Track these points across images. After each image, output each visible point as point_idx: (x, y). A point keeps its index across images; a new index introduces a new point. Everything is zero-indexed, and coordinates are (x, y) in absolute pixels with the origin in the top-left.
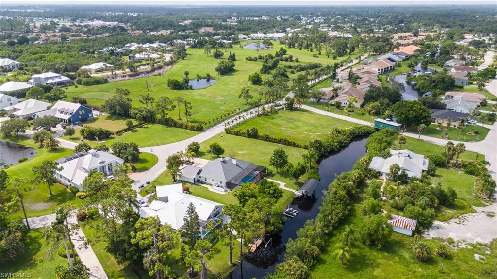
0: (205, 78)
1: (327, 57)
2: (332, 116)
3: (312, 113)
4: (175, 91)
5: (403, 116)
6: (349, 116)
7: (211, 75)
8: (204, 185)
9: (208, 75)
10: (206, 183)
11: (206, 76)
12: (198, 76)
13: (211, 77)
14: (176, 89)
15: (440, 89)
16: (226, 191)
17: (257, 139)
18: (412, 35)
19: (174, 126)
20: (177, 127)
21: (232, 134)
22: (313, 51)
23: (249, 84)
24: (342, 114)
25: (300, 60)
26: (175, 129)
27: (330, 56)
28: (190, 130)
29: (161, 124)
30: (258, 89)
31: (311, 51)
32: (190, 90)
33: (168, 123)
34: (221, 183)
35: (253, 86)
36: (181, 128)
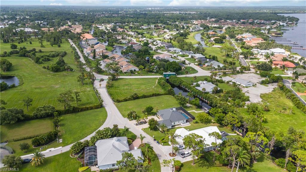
10: (175, 125)
16: (189, 124)
17: (139, 99)
19: (81, 111)
20: (84, 111)
21: (123, 101)
22: (32, 43)
23: (51, 73)
24: (140, 76)
25: (42, 50)
26: (84, 113)
27: (53, 45)
28: (95, 109)
29: (68, 113)
30: (65, 74)
31: (31, 43)
32: (15, 88)
33: (75, 111)
34: (183, 121)
35: (58, 73)
36: (86, 110)
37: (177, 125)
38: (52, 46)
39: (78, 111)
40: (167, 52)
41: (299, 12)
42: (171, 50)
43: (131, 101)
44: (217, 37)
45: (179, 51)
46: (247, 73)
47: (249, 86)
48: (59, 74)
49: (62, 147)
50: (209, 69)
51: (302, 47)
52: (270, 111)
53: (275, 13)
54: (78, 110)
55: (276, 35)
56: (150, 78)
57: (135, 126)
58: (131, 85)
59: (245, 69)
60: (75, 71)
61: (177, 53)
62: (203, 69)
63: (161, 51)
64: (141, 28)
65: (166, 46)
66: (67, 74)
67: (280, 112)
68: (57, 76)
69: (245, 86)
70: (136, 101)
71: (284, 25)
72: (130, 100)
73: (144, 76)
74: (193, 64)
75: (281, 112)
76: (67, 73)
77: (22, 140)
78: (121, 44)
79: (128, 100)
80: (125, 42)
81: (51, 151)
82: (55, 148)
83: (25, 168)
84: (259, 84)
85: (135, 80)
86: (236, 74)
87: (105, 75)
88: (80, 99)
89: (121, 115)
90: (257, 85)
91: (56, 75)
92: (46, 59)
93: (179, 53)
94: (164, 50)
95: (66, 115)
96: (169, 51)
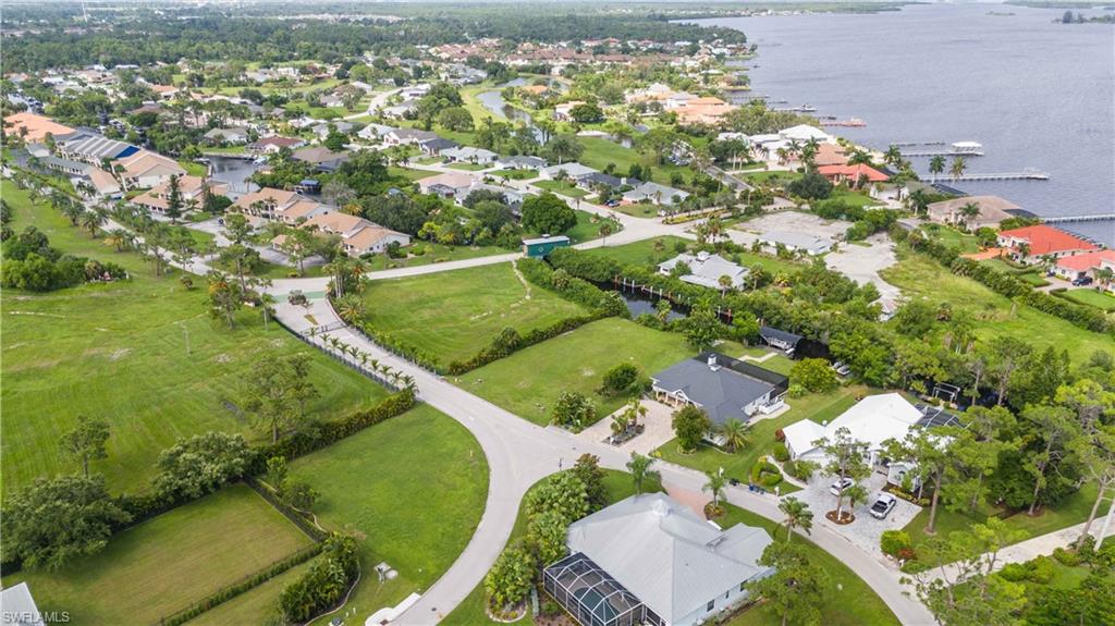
17: (523, 348)
21: (473, 368)
23: (22, 298)
24: (433, 262)
30: (95, 294)
35: (60, 297)
41: (722, 13)
42: (454, 158)
43: (501, 360)
44: (578, 103)
45: (489, 160)
46: (772, 213)
47: (823, 250)
48: (67, 298)
49: (421, 593)
50: (647, 212)
51: (833, 118)
53: (663, 18)
55: (732, 87)
56: (484, 266)
57: (616, 448)
58: (439, 299)
59: (760, 201)
60: (134, 275)
61: (486, 166)
62: (630, 215)
64: (241, 78)
65: (427, 144)
66: (104, 295)
67: (982, 318)
68: (64, 307)
69: (813, 253)
70: (519, 356)
71: (724, 54)
73: (450, 260)
74: (580, 198)
75: (984, 317)
76: (107, 291)
77: (202, 611)
78: (224, 146)
79: (493, 360)
80: (237, 139)
81: (385, 622)
84: (845, 243)
85: (428, 280)
87: (287, 277)
89: (524, 422)
90: (840, 245)
91: (52, 304)
93: (492, 165)
94: (422, 157)
96: (447, 161)
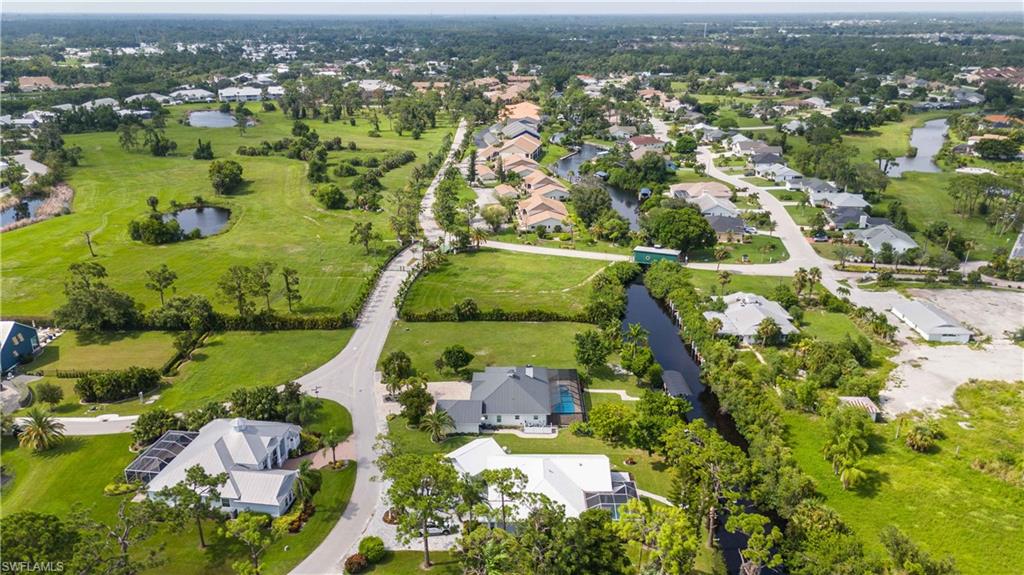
0: (191, 206)
1: (397, 135)
2: (548, 253)
3: (508, 253)
4: (163, 247)
5: (682, 237)
6: (574, 249)
7: (204, 199)
8: (501, 431)
9: (199, 200)
10: (501, 427)
11: (194, 201)
12: (174, 204)
13: (205, 202)
14: (162, 243)
15: (652, 180)
16: (554, 431)
17: (479, 320)
18: (497, 80)
19: (280, 329)
20: (288, 329)
22: (357, 123)
25: (358, 145)
26: (287, 334)
27: (404, 133)
28: (323, 329)
29: (243, 329)
31: (353, 123)
32: (198, 241)
33: (263, 323)
34: (536, 418)
36: (298, 329)
37: (506, 427)
38: (401, 135)
39: (273, 329)
40: (743, 176)
42: (760, 173)
43: (451, 323)
44: (996, 137)
45: (788, 179)
47: (952, 339)
48: (336, 215)
52: (938, 456)
54: (273, 325)
57: (380, 403)
58: (501, 272)
59: (1002, 273)
60: (387, 211)
61: (777, 185)
62: (819, 252)
63: (725, 172)
64: (728, 88)
67: (978, 468)
68: (327, 220)
69: (927, 338)
72: (448, 321)
74: (799, 227)
75: (982, 467)
79: (442, 320)
81: (105, 421)
82: (120, 416)
83: (13, 449)
84: (1008, 341)
86: (941, 288)
88: (298, 291)
89: (375, 362)
90: (994, 342)
91: (325, 217)
92: (344, 171)
93: (784, 184)
94: (734, 168)
95: (237, 332)
96: (751, 174)
